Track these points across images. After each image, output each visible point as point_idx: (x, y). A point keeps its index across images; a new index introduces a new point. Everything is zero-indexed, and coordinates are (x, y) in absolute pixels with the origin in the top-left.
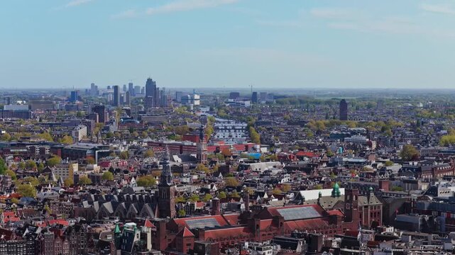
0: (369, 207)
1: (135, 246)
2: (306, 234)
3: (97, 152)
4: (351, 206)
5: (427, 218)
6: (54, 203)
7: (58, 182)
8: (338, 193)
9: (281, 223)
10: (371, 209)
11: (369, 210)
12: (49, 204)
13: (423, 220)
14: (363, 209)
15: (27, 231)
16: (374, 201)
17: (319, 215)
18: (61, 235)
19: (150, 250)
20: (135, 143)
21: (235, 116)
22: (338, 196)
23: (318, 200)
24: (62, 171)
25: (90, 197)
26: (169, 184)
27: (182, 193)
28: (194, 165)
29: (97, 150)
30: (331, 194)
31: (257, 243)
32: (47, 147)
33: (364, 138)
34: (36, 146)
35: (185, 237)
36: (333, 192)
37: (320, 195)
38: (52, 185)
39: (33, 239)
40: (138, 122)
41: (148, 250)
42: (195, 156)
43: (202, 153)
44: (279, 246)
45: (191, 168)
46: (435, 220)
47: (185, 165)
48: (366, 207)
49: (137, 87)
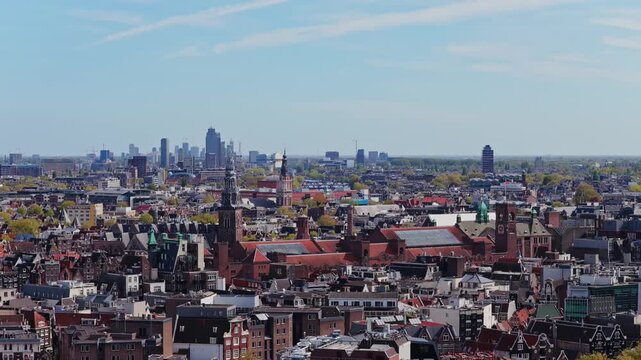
0: (532, 239)
1: (180, 263)
2: (439, 257)
3: (132, 198)
4: (506, 228)
5: (620, 242)
6: (65, 241)
7: (73, 225)
8: (486, 217)
9: (402, 249)
10: (535, 241)
11: (532, 244)
12: (57, 242)
13: (615, 245)
14: (523, 241)
15: (19, 261)
16: (539, 230)
17: (458, 242)
18: (71, 267)
19: (202, 269)
20: (188, 189)
21: (332, 176)
22: (486, 221)
23: (457, 225)
24: (79, 213)
25: (117, 228)
26: (233, 206)
27: (254, 232)
28: (272, 209)
29: (132, 195)
30: (474, 219)
31: (365, 268)
32: (61, 196)
33: (519, 185)
34: (45, 195)
35: (256, 263)
36: (478, 217)
37: (458, 219)
38: (62, 227)
39: (28, 272)
40: (194, 176)
41: (199, 270)
42: (274, 200)
43: (285, 196)
44: (398, 274)
45: (268, 213)
46: (632, 245)
47: (258, 208)
48: (527, 238)
49: (195, 149)
